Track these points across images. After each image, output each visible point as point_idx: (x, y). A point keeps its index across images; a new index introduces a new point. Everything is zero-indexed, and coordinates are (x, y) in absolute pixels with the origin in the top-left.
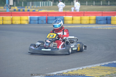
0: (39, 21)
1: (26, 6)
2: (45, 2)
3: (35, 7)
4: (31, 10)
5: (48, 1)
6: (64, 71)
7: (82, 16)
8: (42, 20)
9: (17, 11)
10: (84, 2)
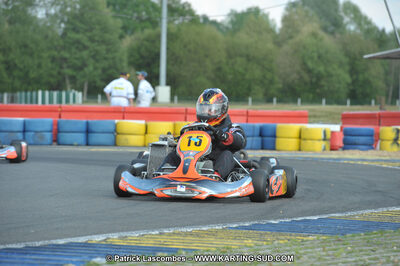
0: (27, 134)
5: (69, 90)
6: (95, 236)
7: (177, 122)
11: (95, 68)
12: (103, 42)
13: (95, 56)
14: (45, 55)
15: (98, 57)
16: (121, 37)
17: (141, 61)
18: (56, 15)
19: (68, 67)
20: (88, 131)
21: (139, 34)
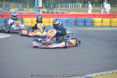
0: (68, 23)
1: (55, 8)
2: (74, 4)
3: (64, 9)
4: (60, 12)
5: (77, 3)
6: (93, 74)
7: (112, 19)
8: (70, 22)
9: (46, 13)
10: (114, 4)
20: (85, 22)
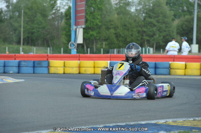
5: (146, 47)
11: (160, 36)
12: (164, 23)
13: (159, 30)
14: (135, 30)
15: (161, 30)
16: (173, 20)
17: (183, 32)
18: (140, 10)
19: (146, 36)
21: (182, 18)
